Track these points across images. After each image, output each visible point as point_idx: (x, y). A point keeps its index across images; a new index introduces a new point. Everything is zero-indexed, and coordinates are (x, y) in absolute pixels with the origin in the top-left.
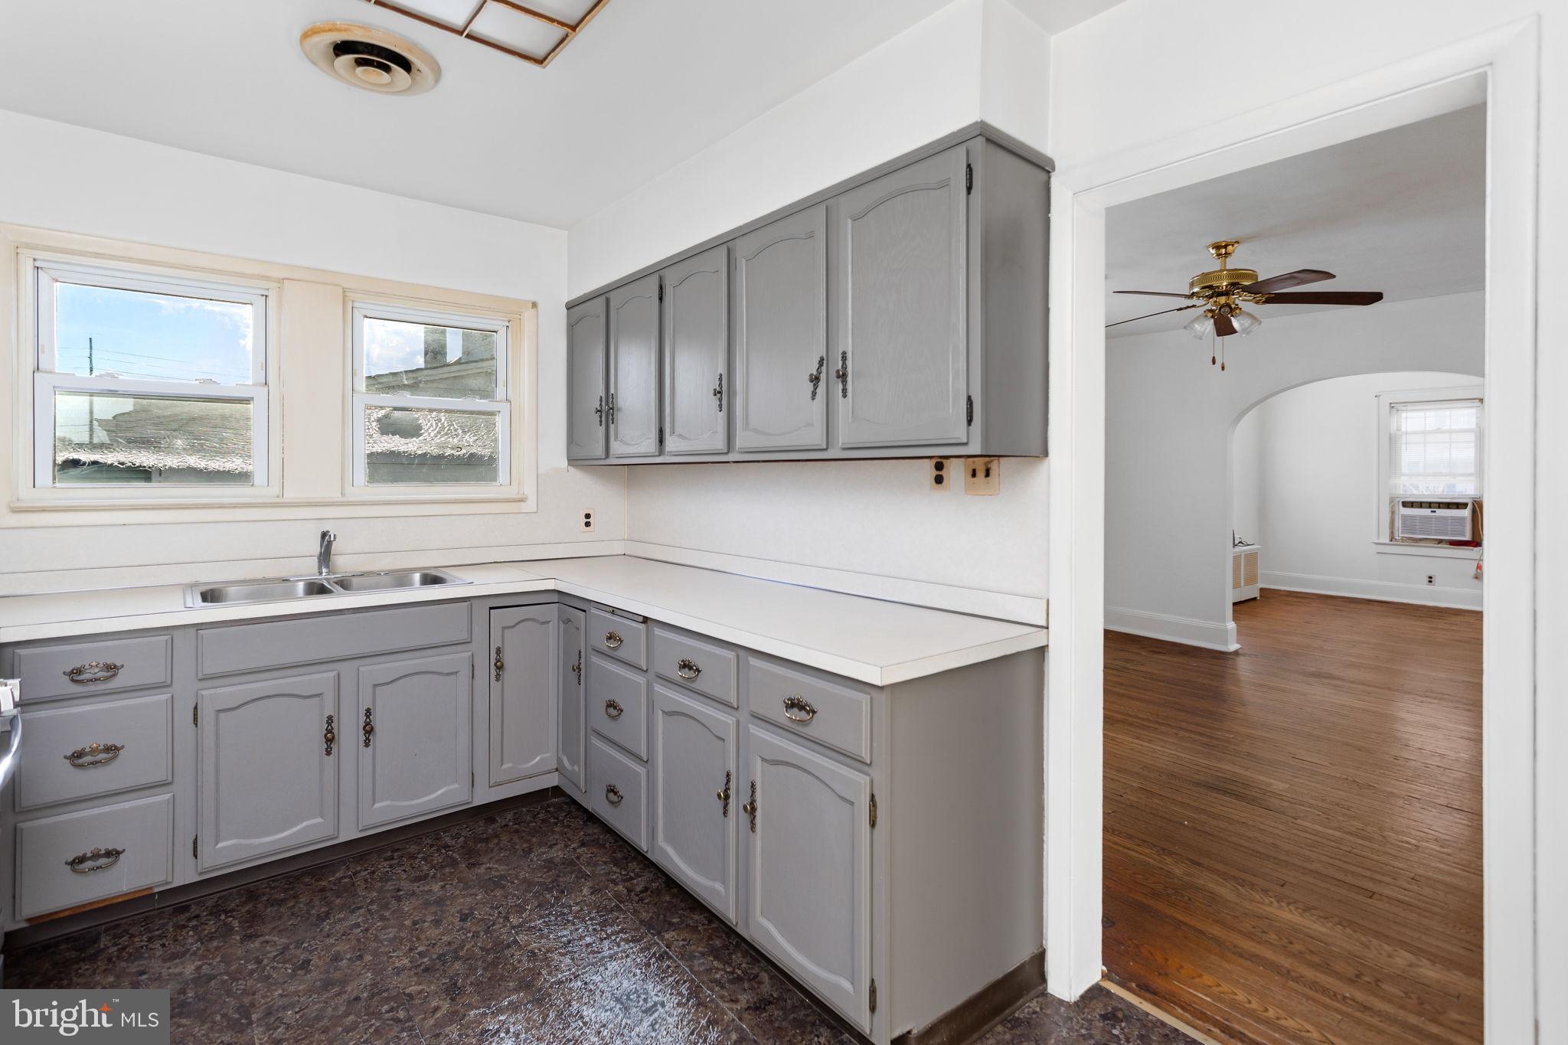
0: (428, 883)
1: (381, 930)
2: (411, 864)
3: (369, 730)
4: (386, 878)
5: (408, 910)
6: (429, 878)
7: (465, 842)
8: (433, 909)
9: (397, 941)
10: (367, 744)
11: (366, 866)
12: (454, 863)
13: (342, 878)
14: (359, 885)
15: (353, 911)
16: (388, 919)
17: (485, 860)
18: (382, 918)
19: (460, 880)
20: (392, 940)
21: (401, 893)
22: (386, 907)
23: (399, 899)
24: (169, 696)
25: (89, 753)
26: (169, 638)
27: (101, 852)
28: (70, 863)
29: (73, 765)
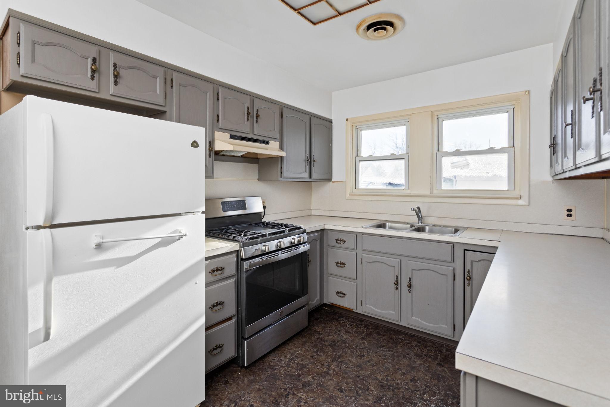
0: (418, 359)
1: (388, 362)
2: (422, 349)
3: (410, 286)
4: (409, 348)
5: (402, 363)
6: (421, 358)
7: (449, 354)
8: (409, 369)
9: (388, 369)
10: (409, 291)
11: (410, 339)
12: (435, 358)
13: (400, 339)
14: (401, 344)
15: (389, 351)
16: (394, 361)
17: (446, 366)
18: (393, 360)
19: (429, 367)
20: (386, 368)
21: (408, 356)
22: (398, 356)
23: (404, 357)
24: (356, 253)
25: (340, 263)
26: (356, 235)
27: (342, 293)
28: (336, 292)
29: (337, 265)
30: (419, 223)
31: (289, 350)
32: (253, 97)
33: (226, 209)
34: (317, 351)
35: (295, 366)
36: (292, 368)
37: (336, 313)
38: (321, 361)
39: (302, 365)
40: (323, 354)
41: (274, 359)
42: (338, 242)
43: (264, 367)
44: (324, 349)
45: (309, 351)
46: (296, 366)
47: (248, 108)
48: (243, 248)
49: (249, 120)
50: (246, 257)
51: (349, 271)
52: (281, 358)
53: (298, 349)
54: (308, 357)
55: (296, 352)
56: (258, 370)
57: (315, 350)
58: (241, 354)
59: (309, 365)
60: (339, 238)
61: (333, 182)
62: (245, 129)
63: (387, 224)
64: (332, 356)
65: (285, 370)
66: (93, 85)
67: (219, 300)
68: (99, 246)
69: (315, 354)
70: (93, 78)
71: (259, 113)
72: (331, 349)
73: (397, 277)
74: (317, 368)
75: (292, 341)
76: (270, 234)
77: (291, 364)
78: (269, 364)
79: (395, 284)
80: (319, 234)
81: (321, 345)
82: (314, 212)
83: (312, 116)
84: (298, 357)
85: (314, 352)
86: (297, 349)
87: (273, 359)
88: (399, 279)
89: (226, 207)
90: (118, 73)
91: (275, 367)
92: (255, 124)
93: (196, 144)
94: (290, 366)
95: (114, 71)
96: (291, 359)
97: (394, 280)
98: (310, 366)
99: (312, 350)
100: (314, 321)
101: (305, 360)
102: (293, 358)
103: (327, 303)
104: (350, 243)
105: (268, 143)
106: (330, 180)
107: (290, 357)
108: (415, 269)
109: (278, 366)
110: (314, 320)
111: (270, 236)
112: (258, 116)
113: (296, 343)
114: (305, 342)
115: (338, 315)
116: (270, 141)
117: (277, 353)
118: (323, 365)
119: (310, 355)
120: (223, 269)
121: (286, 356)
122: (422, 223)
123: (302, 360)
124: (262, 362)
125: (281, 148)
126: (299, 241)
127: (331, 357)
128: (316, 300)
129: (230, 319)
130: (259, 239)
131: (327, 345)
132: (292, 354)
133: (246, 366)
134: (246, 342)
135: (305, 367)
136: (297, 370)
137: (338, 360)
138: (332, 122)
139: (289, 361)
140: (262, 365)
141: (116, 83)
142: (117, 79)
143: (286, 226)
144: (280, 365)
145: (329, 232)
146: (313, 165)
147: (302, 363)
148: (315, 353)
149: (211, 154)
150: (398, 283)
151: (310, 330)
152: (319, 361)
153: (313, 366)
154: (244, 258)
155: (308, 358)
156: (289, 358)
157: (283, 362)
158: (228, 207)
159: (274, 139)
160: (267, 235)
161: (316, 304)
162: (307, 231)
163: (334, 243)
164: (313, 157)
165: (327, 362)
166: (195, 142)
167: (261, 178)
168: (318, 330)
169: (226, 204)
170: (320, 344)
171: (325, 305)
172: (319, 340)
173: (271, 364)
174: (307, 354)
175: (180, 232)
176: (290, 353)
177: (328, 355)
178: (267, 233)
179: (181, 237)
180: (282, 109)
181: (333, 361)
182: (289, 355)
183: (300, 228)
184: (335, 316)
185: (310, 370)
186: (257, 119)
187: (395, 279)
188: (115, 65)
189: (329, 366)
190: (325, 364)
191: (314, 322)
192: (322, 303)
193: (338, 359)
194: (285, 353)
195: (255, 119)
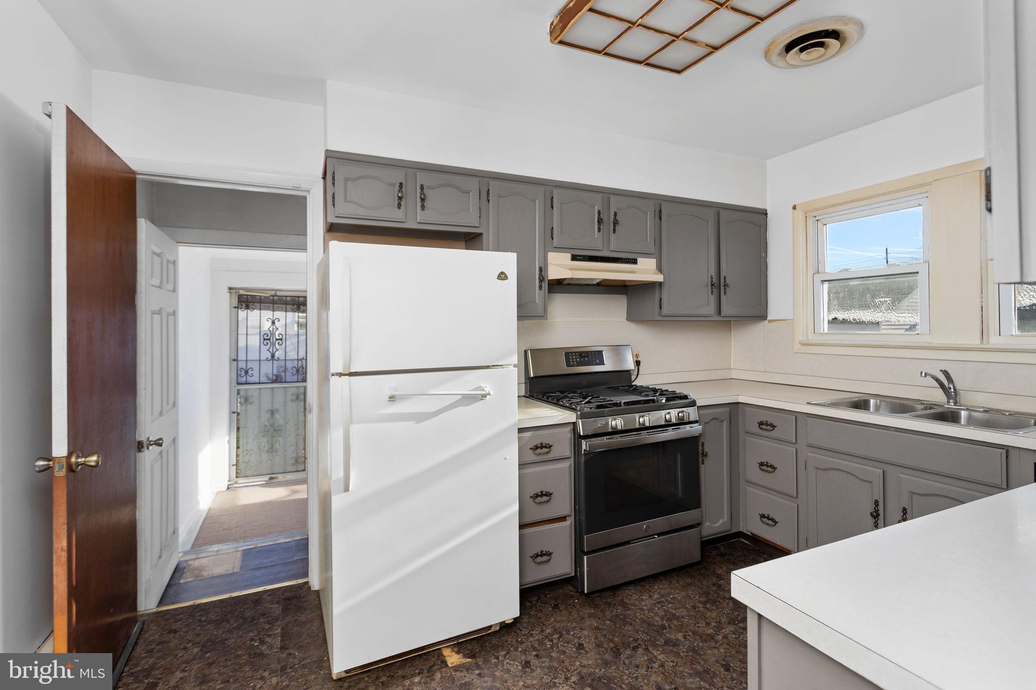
24: (795, 449)
25: (765, 465)
26: (794, 417)
27: (770, 517)
28: (760, 515)
29: (760, 468)
30: (949, 402)
31: (659, 588)
32: (607, 194)
33: (572, 363)
34: (705, 602)
35: (661, 613)
36: (657, 614)
37: (763, 553)
38: (707, 618)
39: (674, 615)
40: (715, 608)
41: (632, 595)
42: (761, 426)
43: (613, 602)
44: (719, 602)
45: (691, 599)
46: (663, 614)
47: (599, 213)
48: (580, 420)
49: (601, 230)
50: (586, 433)
51: (783, 479)
52: (643, 597)
53: (675, 591)
54: (687, 606)
55: (669, 594)
56: (604, 603)
57: (703, 599)
58: (580, 574)
59: (685, 618)
60: (764, 419)
61: (770, 321)
62: (595, 242)
63: (872, 402)
64: (730, 615)
65: (644, 615)
66: (398, 215)
67: (545, 490)
68: (392, 398)
69: (701, 606)
70: (399, 206)
71: (618, 218)
72: (732, 604)
73: (877, 503)
74: (697, 625)
75: (668, 578)
76: (627, 404)
77: (656, 609)
78: (622, 600)
79: (871, 514)
80: (727, 409)
81: (715, 596)
82: (734, 375)
83: (719, 209)
84: (669, 602)
85: (700, 602)
86: (672, 591)
87: (630, 594)
88: (881, 508)
89: (571, 360)
90: (425, 196)
91: (629, 606)
92: (612, 236)
93: (503, 276)
94: (653, 611)
95: (421, 193)
96: (658, 603)
97: (871, 508)
98: (686, 620)
99: (698, 598)
100: (717, 557)
101: (681, 610)
102: (662, 601)
103: (745, 532)
104: (785, 430)
105: (634, 262)
106: (763, 317)
107: (657, 598)
108: (916, 492)
109: (635, 605)
110: (717, 555)
111: (627, 406)
112: (616, 223)
113: (674, 582)
114: (690, 585)
115: (765, 556)
116: (639, 259)
117: (639, 588)
118: (708, 624)
119: (692, 605)
120: (551, 446)
121: (651, 597)
122: (955, 403)
123: (676, 609)
124: (613, 596)
125: (660, 269)
126: (679, 418)
127: (728, 617)
128: (721, 522)
129: (563, 519)
130: (607, 409)
131: (727, 597)
132: (662, 596)
133: (586, 592)
134: (585, 557)
135: (677, 618)
136: (662, 619)
137: (739, 625)
138: (766, 214)
139: (655, 605)
140: (611, 598)
141: (423, 207)
142: (424, 202)
143: (662, 393)
144: (638, 606)
145: (747, 408)
146: (725, 292)
147: (674, 612)
148: (702, 604)
149: (543, 285)
150: (878, 515)
151: (706, 569)
152: (704, 616)
153: (691, 621)
154: (582, 434)
155: (687, 608)
156: (655, 600)
157: (643, 603)
158: (575, 360)
159: (647, 255)
160: (622, 404)
161: (721, 530)
162: (699, 403)
163: (756, 429)
164: (725, 278)
165: (717, 622)
166: (502, 273)
167: (632, 317)
168: (720, 571)
169: (572, 356)
170: (714, 593)
171: (740, 534)
172: (716, 586)
173: (625, 601)
174: (687, 602)
175: (483, 390)
176: (659, 593)
177: (724, 613)
178: (623, 401)
179: (484, 396)
180: (660, 205)
181: (729, 623)
182: (656, 596)
183: (686, 397)
184: (758, 558)
185: (684, 625)
186: (614, 226)
187: (874, 507)
188: (422, 187)
189: (719, 628)
190: (713, 624)
191: (715, 558)
192: (734, 531)
193: (739, 623)
194: (651, 592)
195: (612, 228)
